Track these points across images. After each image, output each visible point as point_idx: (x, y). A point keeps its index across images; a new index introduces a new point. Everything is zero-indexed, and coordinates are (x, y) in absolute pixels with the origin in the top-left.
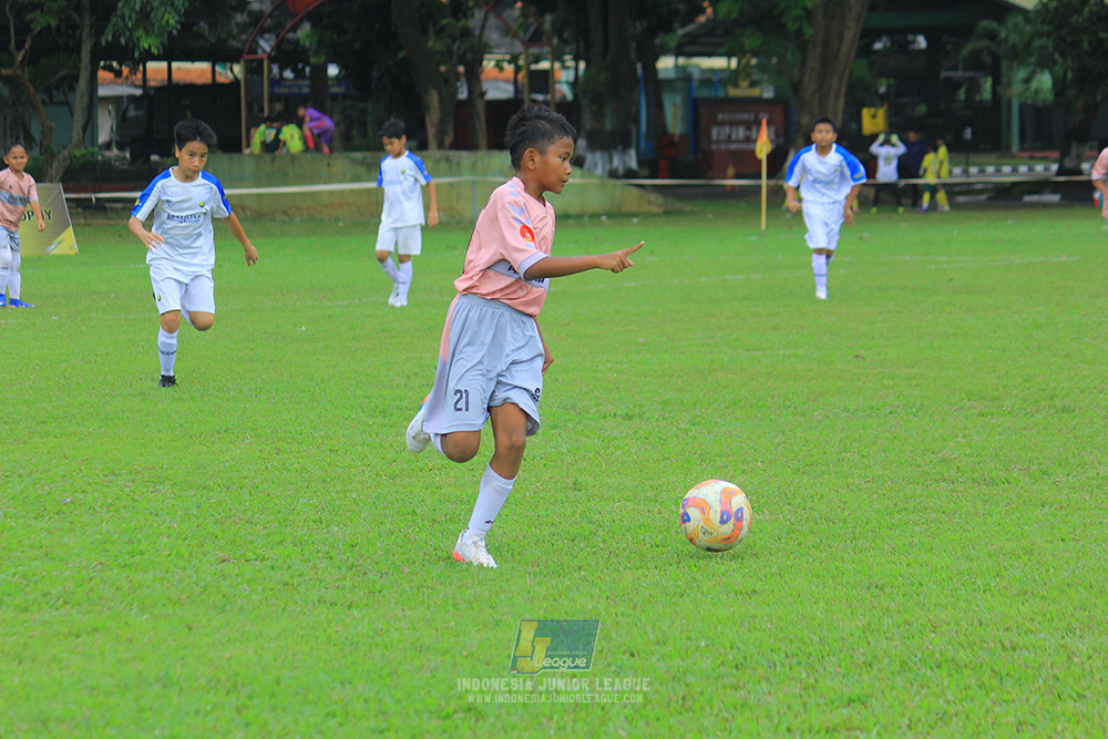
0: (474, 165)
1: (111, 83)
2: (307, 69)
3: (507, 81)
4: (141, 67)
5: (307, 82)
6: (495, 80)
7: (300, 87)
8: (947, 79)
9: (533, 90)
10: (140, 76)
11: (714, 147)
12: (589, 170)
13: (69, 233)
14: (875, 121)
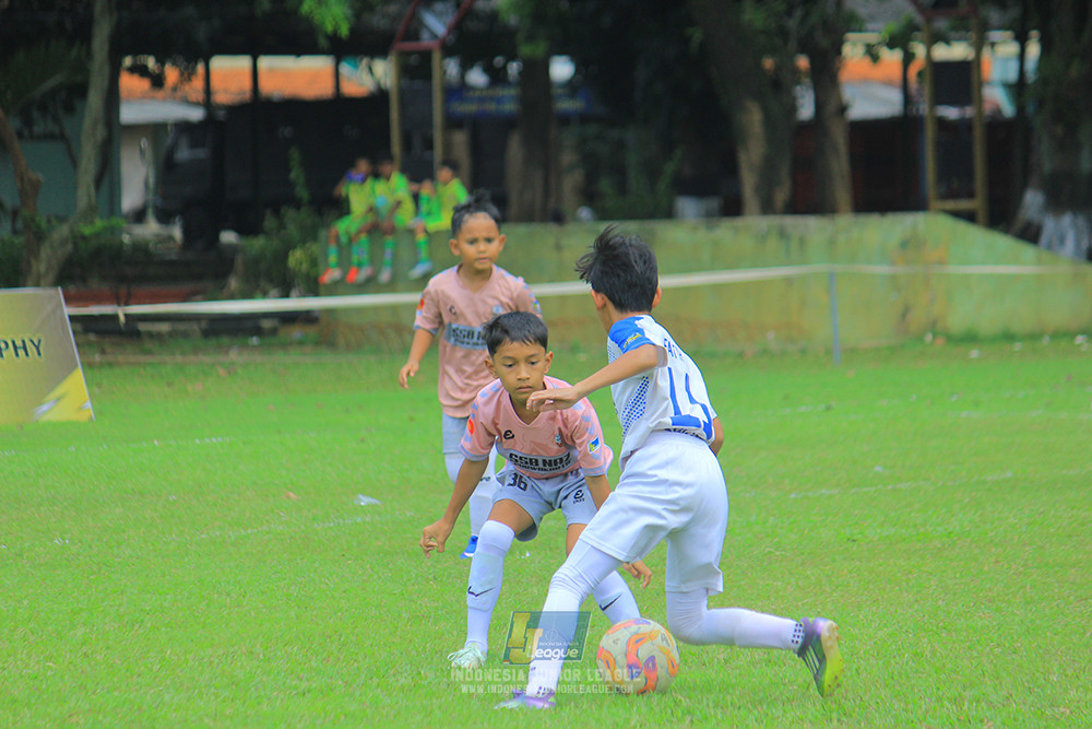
0: (832, 242)
1: (144, 97)
2: (513, 68)
3: (888, 83)
4: (200, 68)
5: (512, 92)
6: (866, 80)
7: (499, 101)
9: (939, 98)
10: (198, 83)
12: (1050, 247)
13: (76, 382)
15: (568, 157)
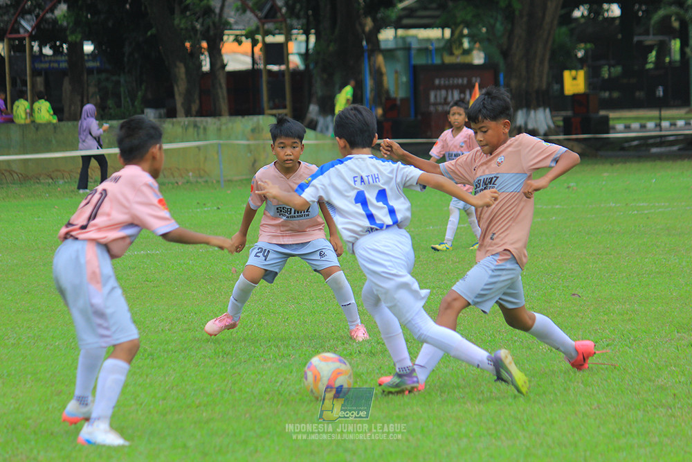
2: (65, 46)
3: (245, 54)
5: (65, 58)
7: (58, 62)
8: (640, 42)
9: (268, 61)
11: (432, 109)
12: (322, 131)
14: (575, 82)
15: (92, 90)
